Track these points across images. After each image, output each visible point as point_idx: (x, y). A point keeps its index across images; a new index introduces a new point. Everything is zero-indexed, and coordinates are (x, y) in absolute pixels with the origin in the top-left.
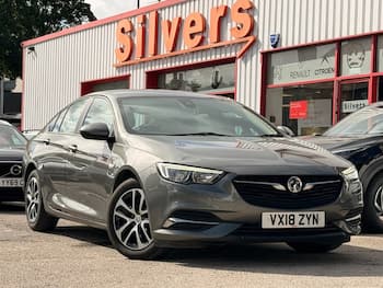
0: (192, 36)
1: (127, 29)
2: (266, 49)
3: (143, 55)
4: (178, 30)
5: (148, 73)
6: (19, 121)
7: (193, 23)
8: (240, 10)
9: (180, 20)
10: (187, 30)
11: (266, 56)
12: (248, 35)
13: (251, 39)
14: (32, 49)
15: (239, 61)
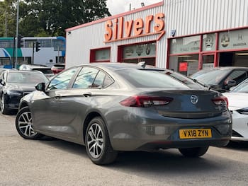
0: (138, 29)
1: (110, 25)
2: (169, 37)
3: (116, 38)
4: (132, 26)
5: (119, 46)
6: (64, 66)
7: (138, 24)
8: (159, 18)
9: (133, 22)
10: (135, 27)
11: (170, 40)
12: (162, 30)
13: (163, 32)
14: (70, 33)
15: (157, 42)
